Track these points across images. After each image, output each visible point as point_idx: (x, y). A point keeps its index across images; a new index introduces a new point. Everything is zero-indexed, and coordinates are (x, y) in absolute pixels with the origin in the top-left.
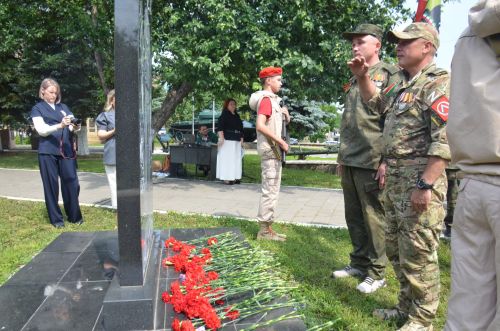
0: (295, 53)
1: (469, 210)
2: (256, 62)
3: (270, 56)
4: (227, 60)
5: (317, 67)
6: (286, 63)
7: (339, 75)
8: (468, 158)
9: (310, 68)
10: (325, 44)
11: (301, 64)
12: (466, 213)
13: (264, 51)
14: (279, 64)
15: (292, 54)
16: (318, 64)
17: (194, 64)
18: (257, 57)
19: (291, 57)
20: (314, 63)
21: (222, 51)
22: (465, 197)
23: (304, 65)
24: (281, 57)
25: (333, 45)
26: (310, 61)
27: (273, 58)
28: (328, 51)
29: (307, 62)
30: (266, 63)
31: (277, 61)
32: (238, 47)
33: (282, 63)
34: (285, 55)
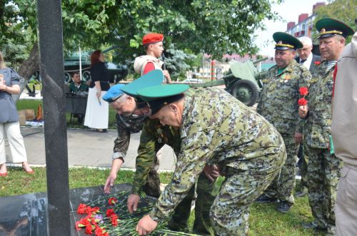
0: (169, 11)
1: (351, 193)
2: (131, 19)
3: (144, 13)
4: (103, 16)
5: (190, 25)
6: (160, 20)
7: (206, 29)
8: (350, 154)
9: (183, 26)
10: (196, 4)
11: (174, 22)
12: (348, 194)
13: (139, 8)
14: (153, 21)
15: (166, 11)
16: (190, 22)
17: (72, 20)
18: (132, 14)
19: (164, 15)
20: (187, 21)
21: (98, 7)
22: (346, 182)
23: (178, 23)
24: (155, 13)
25: (203, 3)
26: (183, 19)
27: (147, 15)
28: (199, 10)
29: (180, 20)
30: (142, 21)
31: (151, 18)
32: (114, 4)
33: (156, 20)
34: (158, 12)
